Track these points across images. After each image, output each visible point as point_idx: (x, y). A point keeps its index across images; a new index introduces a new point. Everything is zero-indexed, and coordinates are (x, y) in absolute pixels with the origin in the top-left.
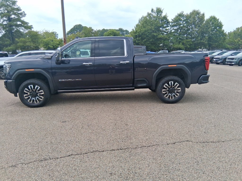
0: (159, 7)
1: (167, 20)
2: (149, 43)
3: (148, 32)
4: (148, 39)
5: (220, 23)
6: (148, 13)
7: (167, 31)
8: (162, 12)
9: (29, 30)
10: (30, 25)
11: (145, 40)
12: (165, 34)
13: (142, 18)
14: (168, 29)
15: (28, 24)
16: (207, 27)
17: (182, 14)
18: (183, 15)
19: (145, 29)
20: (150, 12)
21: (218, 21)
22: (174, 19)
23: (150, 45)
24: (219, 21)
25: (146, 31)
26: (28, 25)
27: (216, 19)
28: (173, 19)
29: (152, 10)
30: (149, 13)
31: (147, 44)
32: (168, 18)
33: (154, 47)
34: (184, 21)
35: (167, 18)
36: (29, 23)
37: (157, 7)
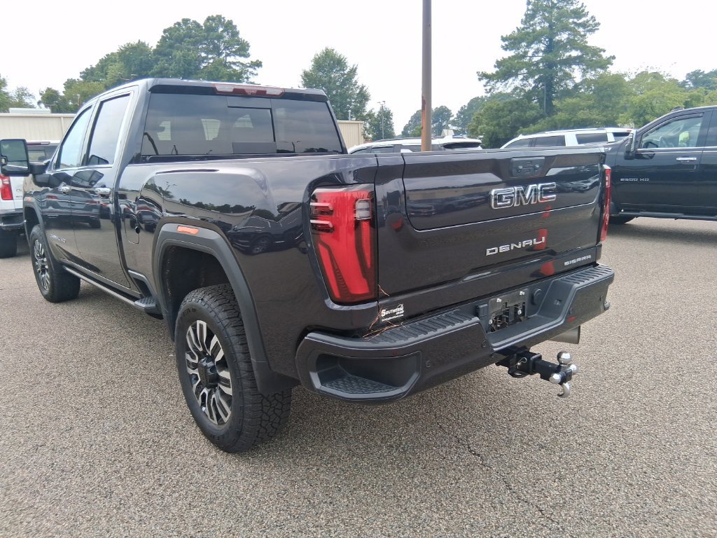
9: (599, 70)
10: (608, 56)
15: (602, 53)
26: (600, 56)
36: (604, 51)
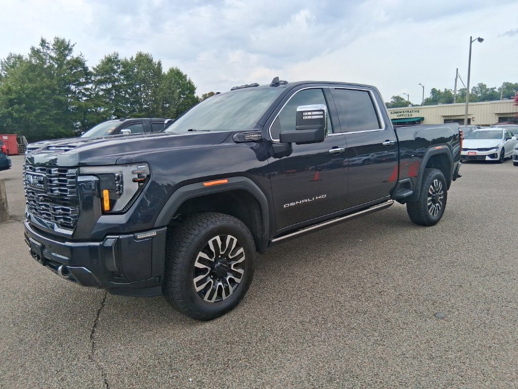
0: (61, 37)
1: (86, 69)
2: (50, 119)
3: (44, 93)
4: (44, 108)
5: (190, 83)
6: (33, 49)
7: (88, 93)
8: (70, 50)
11: (38, 111)
12: (84, 98)
13: (8, 59)
14: (90, 88)
16: (170, 89)
17: (116, 58)
18: (119, 61)
19: (35, 85)
20: (38, 46)
21: (186, 80)
22: (98, 67)
23: (51, 123)
24: (188, 79)
25: (36, 89)
27: (182, 74)
28: (95, 67)
29: (43, 43)
30: (36, 49)
31: (43, 121)
32: (87, 64)
33: (64, 128)
34: (121, 73)
35: (84, 64)
37: (57, 37)
